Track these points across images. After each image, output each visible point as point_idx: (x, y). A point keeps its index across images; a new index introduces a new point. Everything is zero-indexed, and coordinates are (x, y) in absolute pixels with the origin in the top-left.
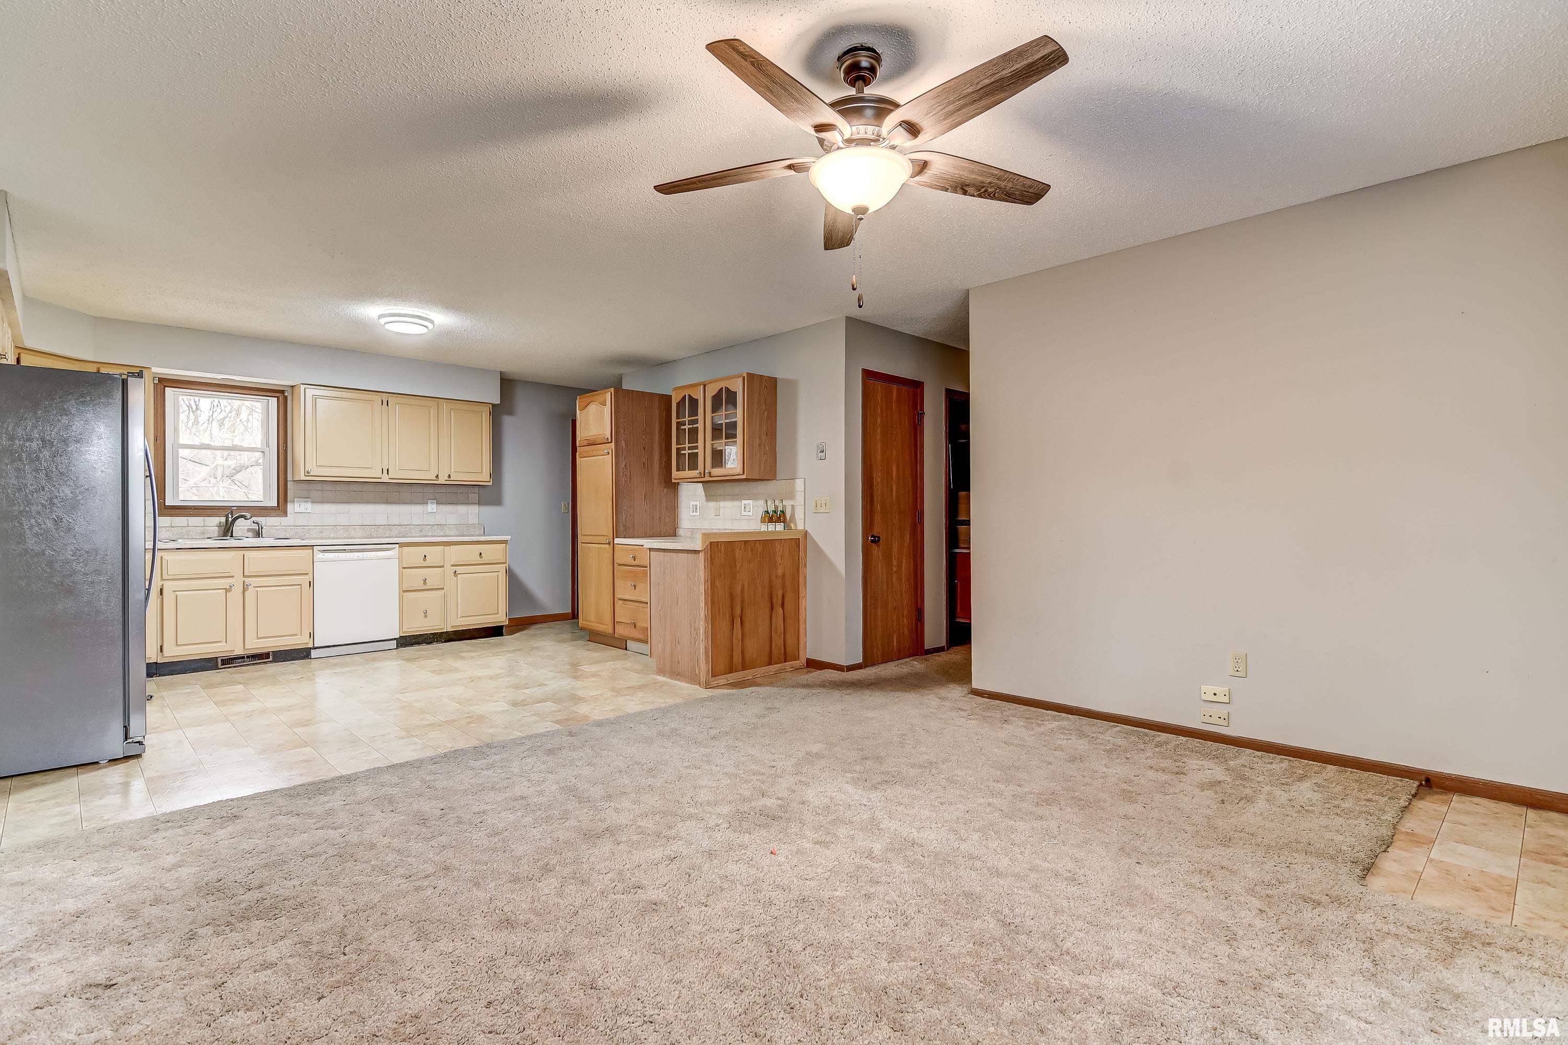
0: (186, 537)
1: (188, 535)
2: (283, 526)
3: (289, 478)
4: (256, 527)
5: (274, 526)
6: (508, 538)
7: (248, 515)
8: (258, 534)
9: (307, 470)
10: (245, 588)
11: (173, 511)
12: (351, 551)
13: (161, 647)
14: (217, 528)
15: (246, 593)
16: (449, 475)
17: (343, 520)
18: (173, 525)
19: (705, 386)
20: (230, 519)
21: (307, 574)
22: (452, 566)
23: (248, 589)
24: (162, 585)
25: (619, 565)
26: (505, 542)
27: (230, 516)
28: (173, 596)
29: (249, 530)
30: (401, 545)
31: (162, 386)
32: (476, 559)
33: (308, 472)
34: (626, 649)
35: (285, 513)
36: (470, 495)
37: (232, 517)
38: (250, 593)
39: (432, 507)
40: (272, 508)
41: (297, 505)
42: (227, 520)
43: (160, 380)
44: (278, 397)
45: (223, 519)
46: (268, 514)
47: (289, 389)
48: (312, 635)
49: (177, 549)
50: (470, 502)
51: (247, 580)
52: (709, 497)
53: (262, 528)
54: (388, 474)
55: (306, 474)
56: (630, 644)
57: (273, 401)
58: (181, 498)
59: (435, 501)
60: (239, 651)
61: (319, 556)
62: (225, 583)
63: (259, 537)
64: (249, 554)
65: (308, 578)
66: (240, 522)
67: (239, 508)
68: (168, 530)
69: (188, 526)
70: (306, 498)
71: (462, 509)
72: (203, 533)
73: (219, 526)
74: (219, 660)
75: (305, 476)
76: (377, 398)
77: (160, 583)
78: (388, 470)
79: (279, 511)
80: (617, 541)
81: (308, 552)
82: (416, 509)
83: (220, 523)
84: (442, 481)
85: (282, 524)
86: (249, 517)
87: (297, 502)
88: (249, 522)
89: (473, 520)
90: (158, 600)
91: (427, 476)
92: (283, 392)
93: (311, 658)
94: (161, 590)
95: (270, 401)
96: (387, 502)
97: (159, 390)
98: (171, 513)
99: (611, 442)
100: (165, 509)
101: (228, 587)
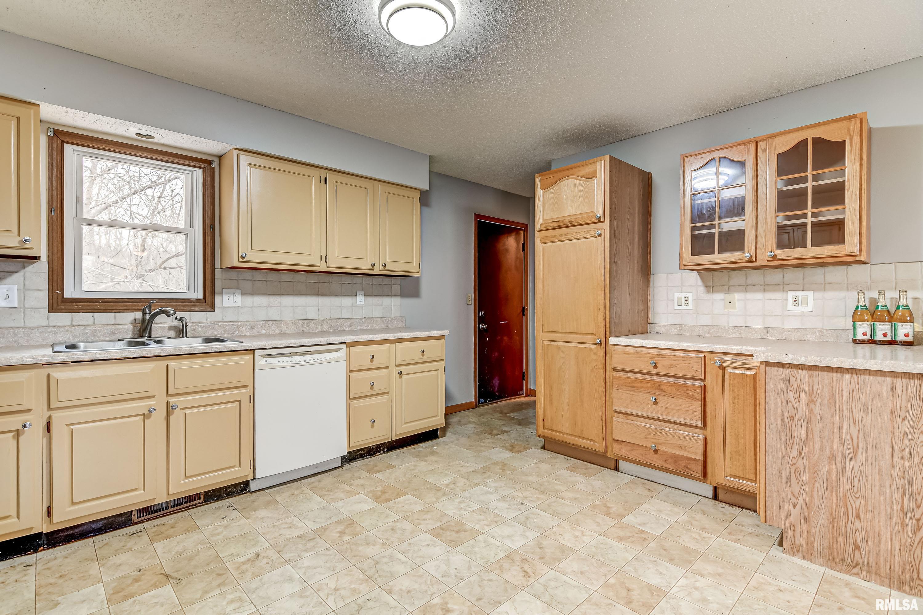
0: (92, 338)
1: (94, 336)
2: (210, 322)
3: (217, 265)
4: (179, 324)
5: (199, 323)
6: (446, 332)
7: (171, 310)
8: (181, 333)
9: (240, 254)
10: (169, 411)
11: (75, 306)
12: (297, 354)
13: (49, 508)
14: (131, 327)
15: (171, 418)
16: (385, 265)
17: (274, 314)
18: (74, 323)
19: (757, 142)
20: (148, 316)
21: (247, 386)
22: (397, 366)
23: (173, 413)
24: (50, 417)
25: (615, 370)
26: (442, 337)
27: (148, 311)
28: (66, 431)
29: (170, 328)
30: (350, 345)
31: (59, 141)
32: (418, 356)
33: (242, 257)
34: (616, 469)
35: (212, 308)
36: (394, 287)
37: (150, 313)
38: (176, 418)
39: (360, 300)
40: (197, 301)
41: (225, 297)
42: (144, 317)
43: (56, 132)
44: (204, 169)
45: (139, 315)
46: (193, 308)
47: (216, 160)
48: (253, 465)
49: (72, 362)
50: (393, 294)
51: (171, 400)
52: (710, 288)
53: (186, 326)
54: (326, 262)
55: (240, 259)
56: (622, 464)
57: (198, 173)
58: (85, 288)
59: (363, 293)
60: (161, 498)
61: (260, 362)
62: (142, 406)
63: (183, 337)
64: (173, 364)
65: (247, 391)
66: (161, 318)
67: (158, 301)
68: (67, 331)
69: (94, 324)
70: (235, 288)
71: (386, 301)
72: (114, 333)
73: (134, 323)
74: (135, 513)
75: (239, 261)
76: (316, 173)
77: (47, 414)
78: (326, 257)
79: (204, 304)
80: (612, 340)
81: (248, 358)
82: (346, 301)
83: (135, 320)
84: (376, 271)
85: (209, 320)
86: (172, 312)
87: (226, 293)
88: (170, 319)
89: (396, 312)
90: (45, 440)
91: (364, 265)
92: (209, 162)
93: (249, 491)
94: (49, 424)
95: (194, 172)
96: (318, 294)
97: (55, 146)
98: (72, 308)
99: (604, 221)
100: (63, 302)
101: (146, 412)
